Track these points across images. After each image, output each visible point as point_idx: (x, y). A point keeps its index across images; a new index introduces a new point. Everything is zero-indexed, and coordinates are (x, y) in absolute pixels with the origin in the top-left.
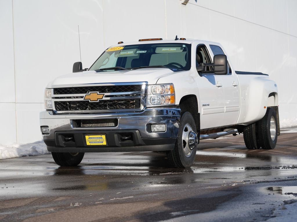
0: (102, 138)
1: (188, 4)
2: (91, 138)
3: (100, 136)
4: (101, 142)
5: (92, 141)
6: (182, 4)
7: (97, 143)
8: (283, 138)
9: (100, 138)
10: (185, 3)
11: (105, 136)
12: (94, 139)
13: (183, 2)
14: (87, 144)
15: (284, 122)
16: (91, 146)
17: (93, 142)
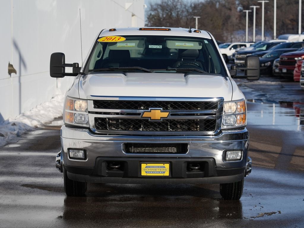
0: (164, 167)
2: (150, 166)
3: (162, 165)
4: (162, 172)
5: (149, 171)
7: (156, 173)
9: (161, 167)
11: (169, 164)
12: (153, 169)
14: (142, 175)
16: (148, 177)
17: (151, 172)
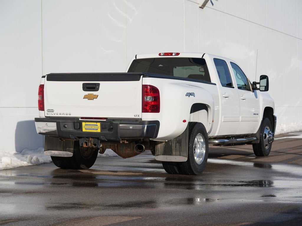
1: (205, 8)
6: (200, 7)
8: (299, 145)
10: (203, 7)
13: (200, 6)
15: (281, 127)
